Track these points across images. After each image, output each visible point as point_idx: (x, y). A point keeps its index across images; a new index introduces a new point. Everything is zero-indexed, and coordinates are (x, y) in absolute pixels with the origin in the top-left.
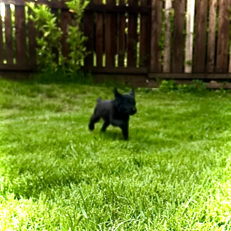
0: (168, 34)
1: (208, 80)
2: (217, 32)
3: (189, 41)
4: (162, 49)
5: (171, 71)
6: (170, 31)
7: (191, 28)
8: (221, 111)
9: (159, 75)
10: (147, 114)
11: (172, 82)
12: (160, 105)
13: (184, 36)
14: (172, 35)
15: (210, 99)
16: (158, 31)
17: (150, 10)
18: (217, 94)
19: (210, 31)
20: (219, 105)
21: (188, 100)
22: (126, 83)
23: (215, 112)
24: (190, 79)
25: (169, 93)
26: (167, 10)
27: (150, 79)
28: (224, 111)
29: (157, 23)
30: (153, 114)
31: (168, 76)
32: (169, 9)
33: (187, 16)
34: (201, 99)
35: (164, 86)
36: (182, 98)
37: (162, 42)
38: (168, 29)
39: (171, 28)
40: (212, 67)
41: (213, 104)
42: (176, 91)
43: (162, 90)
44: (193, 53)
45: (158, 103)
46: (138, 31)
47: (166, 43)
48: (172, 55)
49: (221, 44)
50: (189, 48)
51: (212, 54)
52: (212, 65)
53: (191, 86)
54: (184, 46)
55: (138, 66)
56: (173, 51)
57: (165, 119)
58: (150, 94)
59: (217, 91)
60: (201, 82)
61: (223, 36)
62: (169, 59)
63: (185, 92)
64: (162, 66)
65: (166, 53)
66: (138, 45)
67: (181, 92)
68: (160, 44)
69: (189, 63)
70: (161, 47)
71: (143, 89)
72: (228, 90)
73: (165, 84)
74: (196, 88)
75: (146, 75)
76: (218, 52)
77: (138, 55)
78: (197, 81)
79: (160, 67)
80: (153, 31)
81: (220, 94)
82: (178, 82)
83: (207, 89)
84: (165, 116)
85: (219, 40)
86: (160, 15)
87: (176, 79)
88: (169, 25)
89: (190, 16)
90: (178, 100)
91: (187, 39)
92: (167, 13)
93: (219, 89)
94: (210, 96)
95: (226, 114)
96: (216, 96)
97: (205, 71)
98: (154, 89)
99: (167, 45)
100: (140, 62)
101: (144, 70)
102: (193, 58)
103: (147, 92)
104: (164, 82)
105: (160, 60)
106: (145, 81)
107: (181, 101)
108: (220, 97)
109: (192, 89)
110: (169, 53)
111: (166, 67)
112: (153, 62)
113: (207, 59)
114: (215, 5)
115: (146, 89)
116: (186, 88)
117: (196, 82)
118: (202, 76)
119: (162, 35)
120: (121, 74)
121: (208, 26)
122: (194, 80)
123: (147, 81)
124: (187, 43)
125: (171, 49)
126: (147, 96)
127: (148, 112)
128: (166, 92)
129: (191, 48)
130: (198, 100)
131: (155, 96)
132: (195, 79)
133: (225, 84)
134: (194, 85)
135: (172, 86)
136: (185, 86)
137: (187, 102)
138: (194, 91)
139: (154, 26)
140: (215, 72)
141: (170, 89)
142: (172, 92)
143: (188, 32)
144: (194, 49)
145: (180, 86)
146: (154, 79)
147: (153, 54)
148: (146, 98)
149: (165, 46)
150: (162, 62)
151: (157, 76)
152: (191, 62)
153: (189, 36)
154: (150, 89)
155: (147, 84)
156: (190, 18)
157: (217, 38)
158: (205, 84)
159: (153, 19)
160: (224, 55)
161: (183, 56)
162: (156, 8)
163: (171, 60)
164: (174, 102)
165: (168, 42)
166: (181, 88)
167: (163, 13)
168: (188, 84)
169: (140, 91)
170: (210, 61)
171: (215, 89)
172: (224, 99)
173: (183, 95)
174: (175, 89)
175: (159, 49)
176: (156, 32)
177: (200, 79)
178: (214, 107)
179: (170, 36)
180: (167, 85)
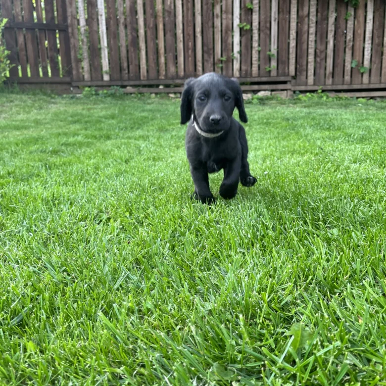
0: (85, 47)
1: (124, 87)
2: (127, 46)
3: (105, 54)
4: (82, 61)
5: (92, 80)
6: (87, 45)
7: (104, 43)
8: (135, 112)
9: (82, 83)
10: (70, 119)
11: (94, 89)
12: (83, 109)
13: (100, 49)
14: (89, 48)
15: (127, 102)
16: (76, 45)
17: (67, 27)
18: (133, 97)
19: (122, 46)
20: (134, 107)
21: (108, 104)
22: (52, 91)
23: (130, 114)
24: (110, 86)
25: (91, 99)
26: (82, 27)
27: (74, 87)
28: (138, 113)
29: (74, 38)
30: (76, 118)
31: (89, 84)
32: (84, 26)
33: (100, 32)
34: (119, 102)
35: (87, 92)
36: (103, 102)
37: (81, 55)
38: (85, 43)
39: (87, 43)
40: (127, 75)
41: (129, 107)
42: (98, 96)
43: (85, 96)
44: (109, 63)
45: (81, 108)
46: (59, 46)
47: (84, 56)
48: (91, 65)
49: (131, 56)
50: (105, 60)
51: (125, 65)
52: (126, 74)
53: (110, 92)
54: (101, 58)
55: (61, 76)
56: (91, 62)
57: (86, 122)
58: (74, 100)
59: (133, 95)
60: (118, 88)
61: (132, 50)
62: (89, 69)
63: (105, 97)
64: (83, 76)
65: (85, 64)
66: (60, 58)
67: (102, 97)
68: (79, 56)
69: (106, 72)
70: (80, 59)
71: (68, 96)
72: (142, 95)
73: (87, 91)
74: (115, 93)
75: (69, 84)
76: (130, 63)
77: (61, 66)
78: (115, 87)
79: (81, 76)
80: (71, 46)
81: (135, 98)
82: (99, 88)
83: (124, 94)
84: (86, 119)
85: (130, 53)
86: (76, 31)
87: (96, 86)
88: (85, 40)
89: (103, 32)
90: (99, 104)
91: (102, 52)
92: (82, 30)
93: (134, 93)
94: (127, 100)
95: (139, 115)
96: (132, 99)
97: (121, 79)
98: (78, 95)
99: (85, 57)
100: (63, 72)
101: (68, 79)
102: (110, 68)
103: (72, 98)
104: (87, 89)
105: (81, 70)
106: (70, 89)
107: (102, 105)
108: (135, 100)
109: (112, 94)
110: (88, 64)
111: (87, 76)
112: (74, 72)
113: (121, 69)
114: (123, 24)
115: (71, 95)
116: (107, 93)
117: (114, 89)
118: (119, 83)
119: (80, 48)
120: (47, 83)
121: (119, 41)
122: (112, 87)
123: (72, 89)
124: (103, 55)
125: (90, 61)
126: (72, 101)
127: (72, 116)
128: (89, 98)
129: (107, 60)
130: (117, 103)
131: (79, 101)
132: (114, 86)
133: (139, 89)
134: (113, 91)
135: (94, 93)
136: (105, 91)
137: (107, 105)
138: (113, 96)
139: (72, 41)
140: (129, 79)
141: (92, 95)
142: (94, 97)
143: (102, 46)
144: (109, 60)
145: (100, 92)
146: (78, 87)
147: (74, 65)
148: (71, 104)
149: (84, 58)
150: (83, 72)
151: (80, 84)
152: (108, 71)
153: (104, 50)
154: (75, 95)
155: (72, 91)
156: (103, 35)
157: (128, 51)
158: (122, 90)
159: (70, 35)
160: (136, 65)
161: (100, 66)
162: (72, 25)
163: (91, 70)
164: (95, 106)
165: (86, 55)
166: (102, 94)
167: (79, 30)
168: (108, 90)
169: (66, 98)
170: (125, 70)
171: (131, 94)
172: (139, 101)
173: (103, 100)
174: (97, 94)
175: (79, 61)
176: (74, 46)
177: (117, 86)
178: (130, 109)
179: (87, 49)
180: (90, 91)
